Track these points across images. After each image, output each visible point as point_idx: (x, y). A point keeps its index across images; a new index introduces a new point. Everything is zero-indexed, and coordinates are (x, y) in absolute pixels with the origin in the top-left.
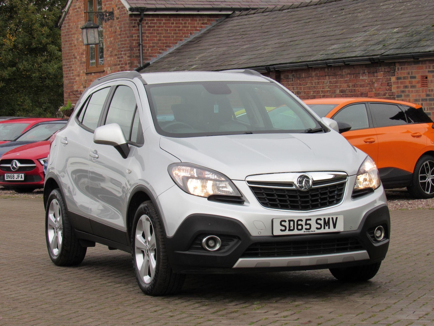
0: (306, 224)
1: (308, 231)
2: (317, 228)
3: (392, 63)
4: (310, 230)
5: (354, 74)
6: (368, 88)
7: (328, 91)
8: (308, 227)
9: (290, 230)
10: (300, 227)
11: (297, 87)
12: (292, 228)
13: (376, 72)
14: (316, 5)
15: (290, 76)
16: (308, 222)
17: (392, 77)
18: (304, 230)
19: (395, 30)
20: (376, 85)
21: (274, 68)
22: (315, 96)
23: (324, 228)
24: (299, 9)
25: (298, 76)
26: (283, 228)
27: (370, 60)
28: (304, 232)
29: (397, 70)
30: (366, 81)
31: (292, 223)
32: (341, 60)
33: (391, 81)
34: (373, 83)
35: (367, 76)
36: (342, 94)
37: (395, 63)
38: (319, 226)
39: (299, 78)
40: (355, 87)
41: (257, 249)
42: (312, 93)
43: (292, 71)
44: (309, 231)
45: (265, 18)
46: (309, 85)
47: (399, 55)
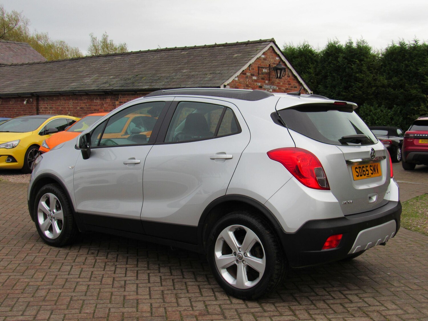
3: (116, 94)
5: (90, 99)
6: (99, 107)
7: (71, 108)
11: (50, 105)
13: (106, 99)
14: (44, 63)
15: (46, 99)
17: (116, 102)
19: (111, 77)
20: (105, 105)
21: (37, 94)
22: (62, 110)
24: (33, 65)
25: (51, 99)
27: (104, 92)
29: (120, 98)
30: (99, 103)
32: (84, 91)
33: (115, 103)
34: (103, 104)
35: (99, 100)
36: (81, 109)
37: (118, 94)
39: (52, 100)
40: (90, 106)
42: (60, 108)
43: (47, 96)
45: (13, 68)
46: (59, 104)
47: (123, 90)
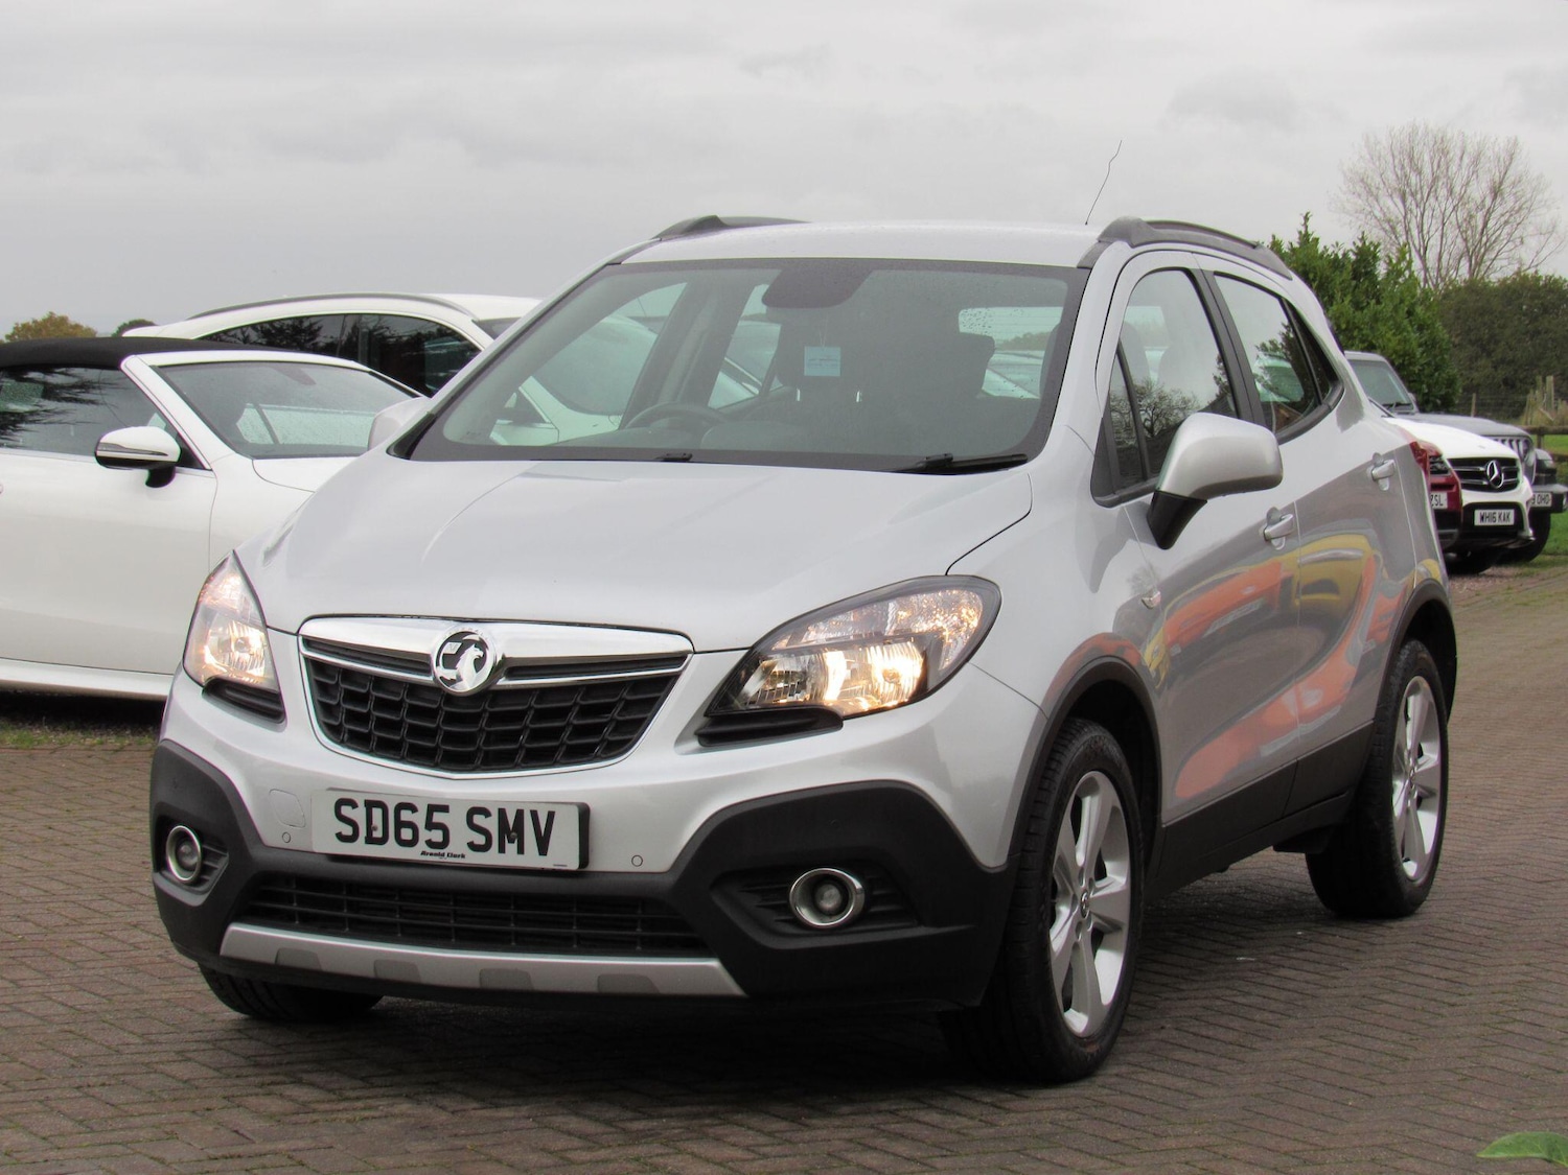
0: (430, 825)
1: (437, 851)
2: (473, 846)
4: (446, 851)
8: (437, 836)
9: (370, 840)
10: (407, 834)
12: (378, 834)
16: (438, 817)
18: (422, 846)
23: (502, 849)
26: (348, 830)
28: (423, 853)
31: (377, 813)
38: (480, 840)
41: (289, 899)
44: (442, 851)
